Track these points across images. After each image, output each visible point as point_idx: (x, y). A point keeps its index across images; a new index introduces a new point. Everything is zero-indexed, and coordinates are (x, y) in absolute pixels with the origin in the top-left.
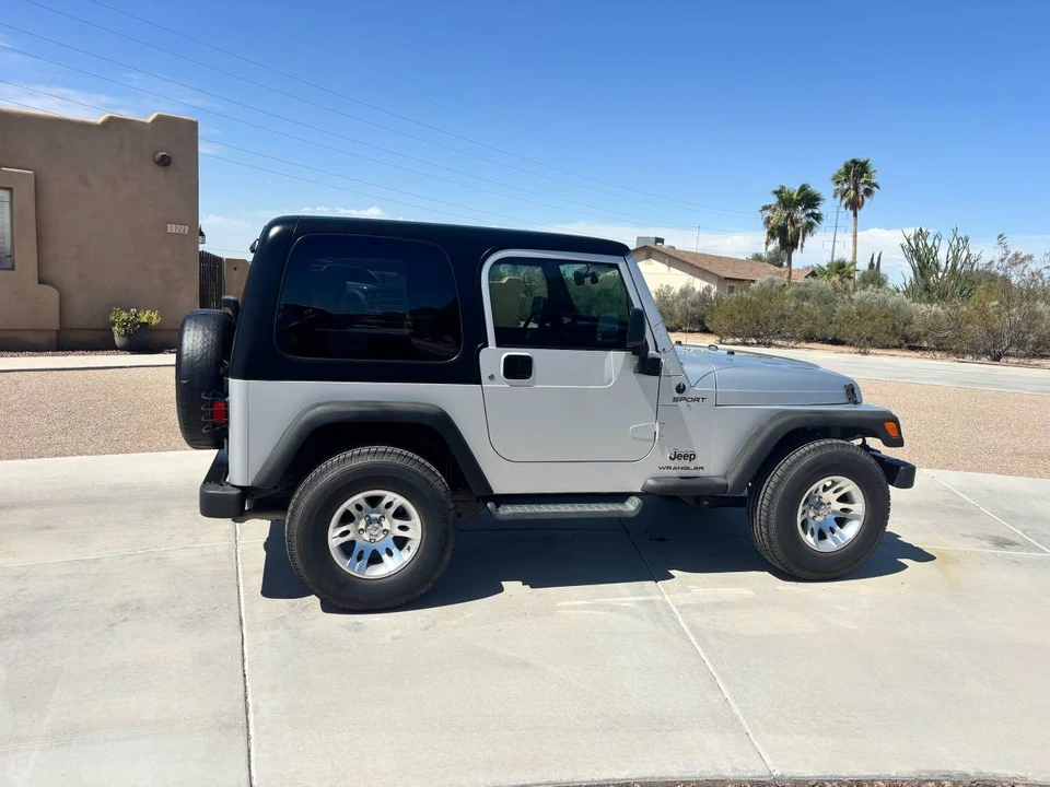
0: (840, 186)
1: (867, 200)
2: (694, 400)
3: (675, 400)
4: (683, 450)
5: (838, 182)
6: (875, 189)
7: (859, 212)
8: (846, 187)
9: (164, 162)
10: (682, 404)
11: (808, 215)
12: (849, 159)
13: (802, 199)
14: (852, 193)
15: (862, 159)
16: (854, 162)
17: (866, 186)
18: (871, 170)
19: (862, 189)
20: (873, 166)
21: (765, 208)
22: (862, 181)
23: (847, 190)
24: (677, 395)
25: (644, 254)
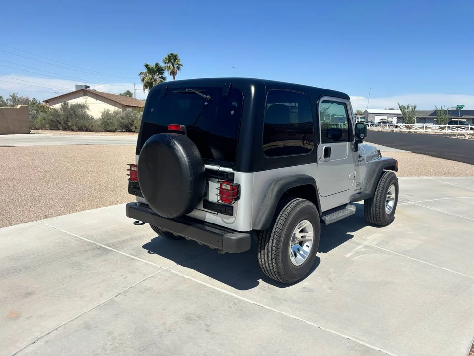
0: (166, 65)
1: (178, 72)
2: (362, 161)
3: (359, 161)
5: (166, 63)
6: (181, 67)
7: (175, 77)
8: (169, 65)
11: (160, 77)
12: (169, 54)
13: (157, 70)
14: (172, 68)
15: (175, 54)
16: (172, 54)
17: (177, 65)
18: (179, 58)
19: (176, 66)
20: (179, 57)
21: (141, 73)
22: (176, 63)
23: (170, 67)
24: (359, 159)
25: (82, 93)
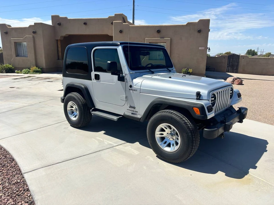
2: (134, 90)
3: (130, 89)
4: (132, 105)
9: (199, 31)
10: (131, 91)
24: (130, 88)
